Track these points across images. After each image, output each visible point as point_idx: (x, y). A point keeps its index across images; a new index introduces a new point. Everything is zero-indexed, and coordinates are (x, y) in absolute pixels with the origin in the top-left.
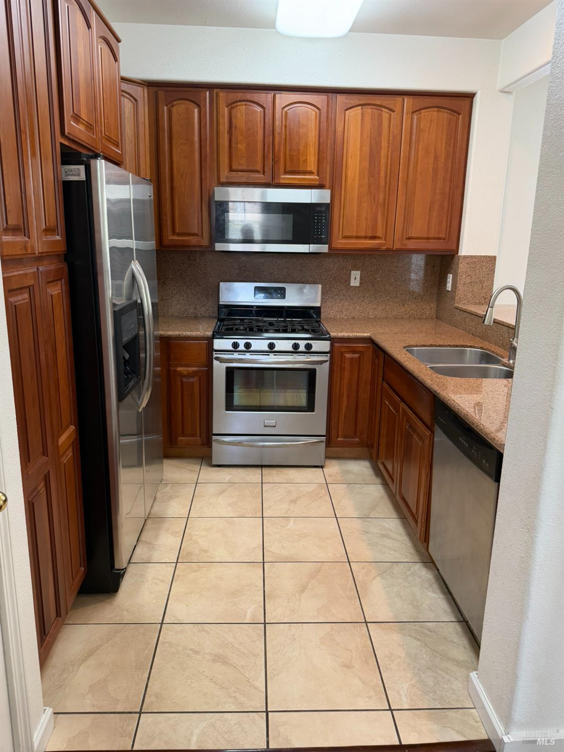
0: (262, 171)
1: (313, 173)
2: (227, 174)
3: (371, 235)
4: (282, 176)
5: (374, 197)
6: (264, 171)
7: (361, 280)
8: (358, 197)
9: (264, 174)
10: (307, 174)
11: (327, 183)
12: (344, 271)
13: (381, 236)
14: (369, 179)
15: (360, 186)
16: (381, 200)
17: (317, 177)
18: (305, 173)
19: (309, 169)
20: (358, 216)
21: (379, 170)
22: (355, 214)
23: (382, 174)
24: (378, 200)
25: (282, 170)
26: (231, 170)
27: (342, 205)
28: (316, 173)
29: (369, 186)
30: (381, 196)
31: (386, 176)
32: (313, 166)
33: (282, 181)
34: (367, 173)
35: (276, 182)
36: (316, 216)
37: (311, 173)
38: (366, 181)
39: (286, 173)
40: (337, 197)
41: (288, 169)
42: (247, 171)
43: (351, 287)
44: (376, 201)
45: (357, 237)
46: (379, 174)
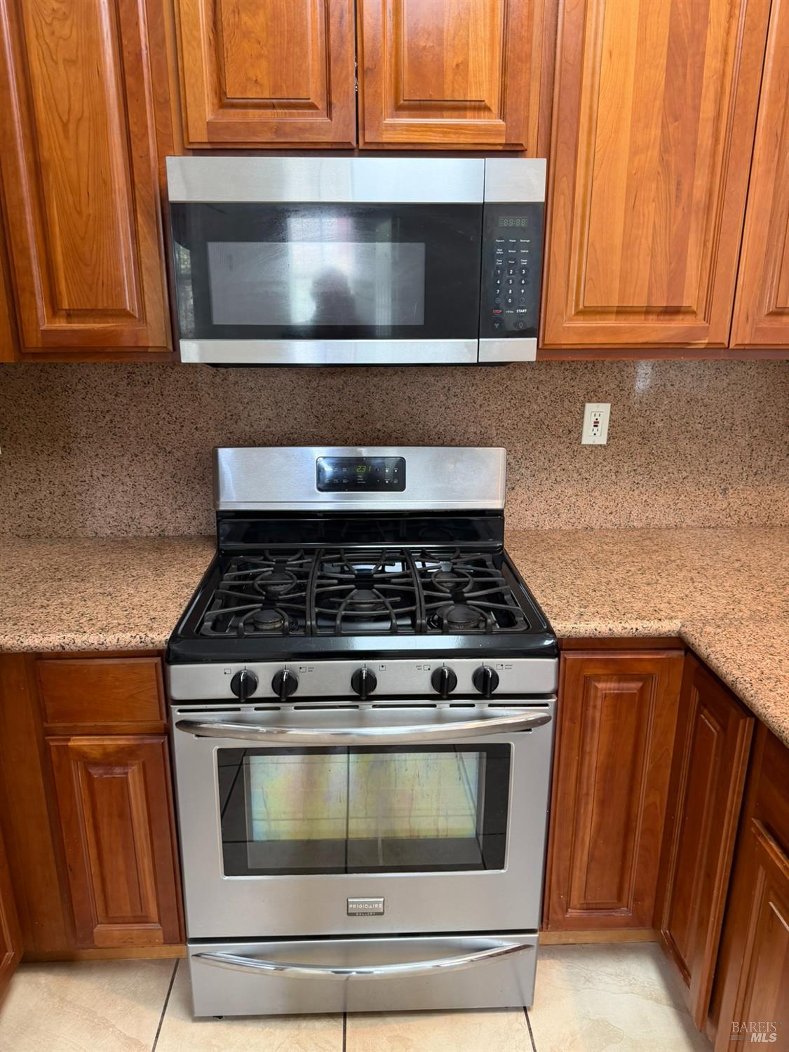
0: (321, 105)
1: (487, 109)
2: (209, 117)
3: (665, 305)
4: (389, 121)
5: (679, 184)
6: (329, 105)
7: (611, 427)
8: (628, 187)
9: (329, 115)
10: (469, 113)
11: (532, 140)
12: (566, 403)
13: (695, 308)
14: (664, 126)
15: (635, 151)
16: (699, 194)
17: (501, 122)
18: (459, 107)
19: (473, 95)
20: (627, 246)
21: (698, 95)
22: (618, 241)
23: (707, 109)
24: (690, 195)
25: (387, 100)
26: (223, 102)
27: (578, 211)
28: (495, 109)
29: (665, 150)
30: (701, 182)
31: (718, 117)
32: (485, 86)
33: (388, 137)
34: (658, 103)
35: (367, 140)
36: (501, 246)
37: (480, 107)
38: (655, 132)
39: (399, 108)
40: (563, 185)
41: (406, 95)
42: (273, 106)
43: (585, 446)
44: (684, 196)
45: (622, 311)
46: (697, 109)
